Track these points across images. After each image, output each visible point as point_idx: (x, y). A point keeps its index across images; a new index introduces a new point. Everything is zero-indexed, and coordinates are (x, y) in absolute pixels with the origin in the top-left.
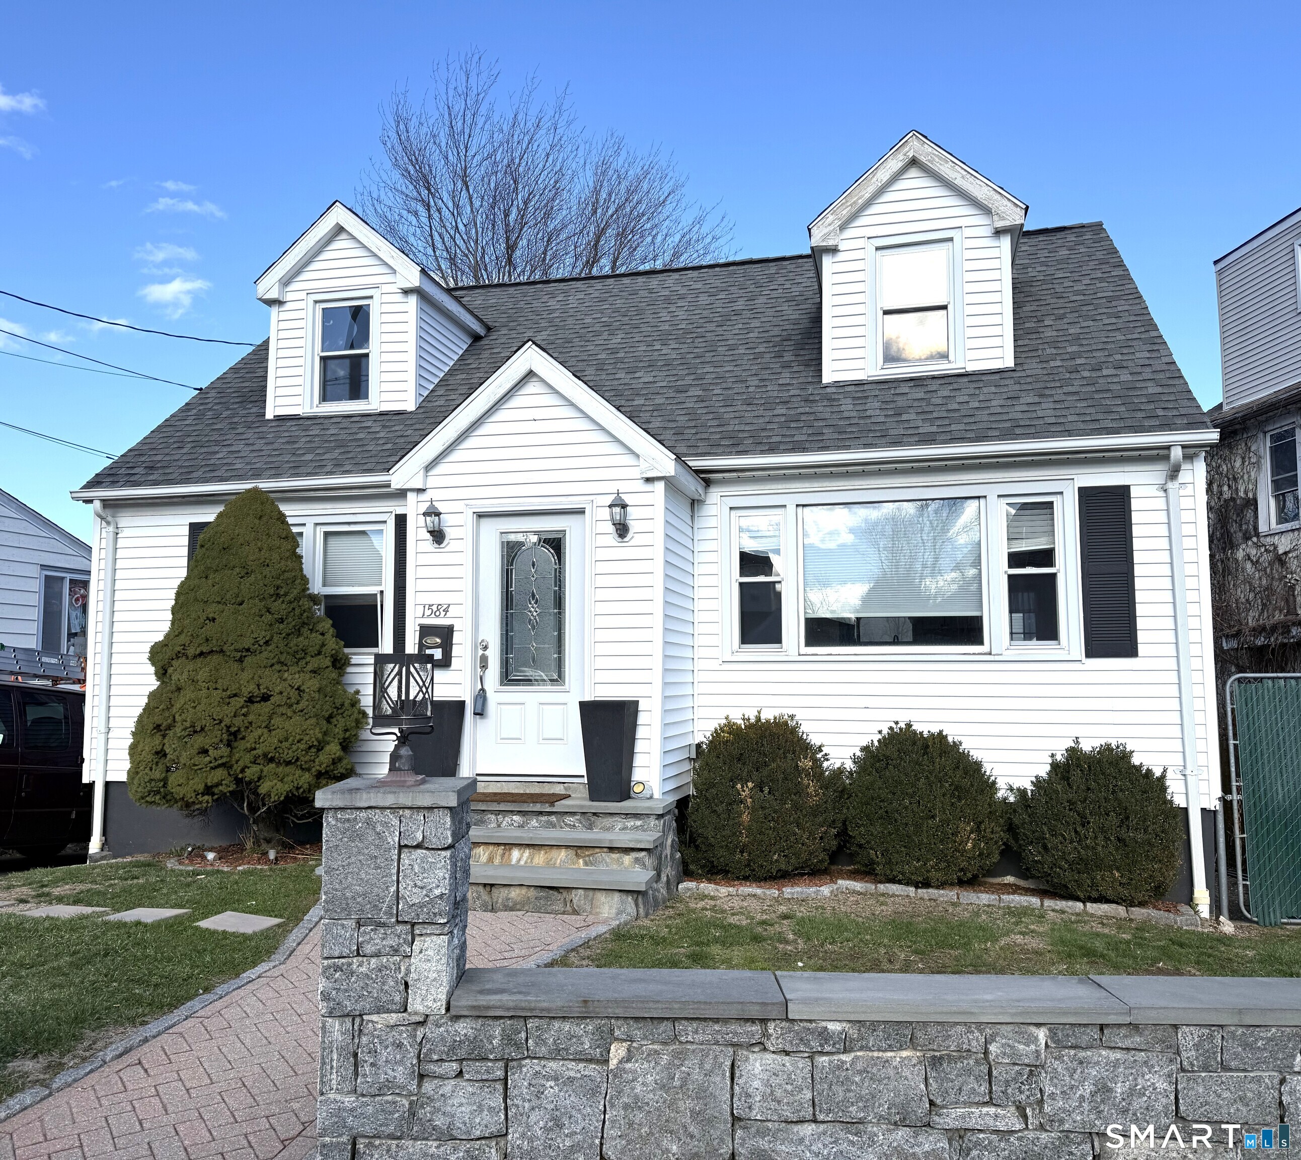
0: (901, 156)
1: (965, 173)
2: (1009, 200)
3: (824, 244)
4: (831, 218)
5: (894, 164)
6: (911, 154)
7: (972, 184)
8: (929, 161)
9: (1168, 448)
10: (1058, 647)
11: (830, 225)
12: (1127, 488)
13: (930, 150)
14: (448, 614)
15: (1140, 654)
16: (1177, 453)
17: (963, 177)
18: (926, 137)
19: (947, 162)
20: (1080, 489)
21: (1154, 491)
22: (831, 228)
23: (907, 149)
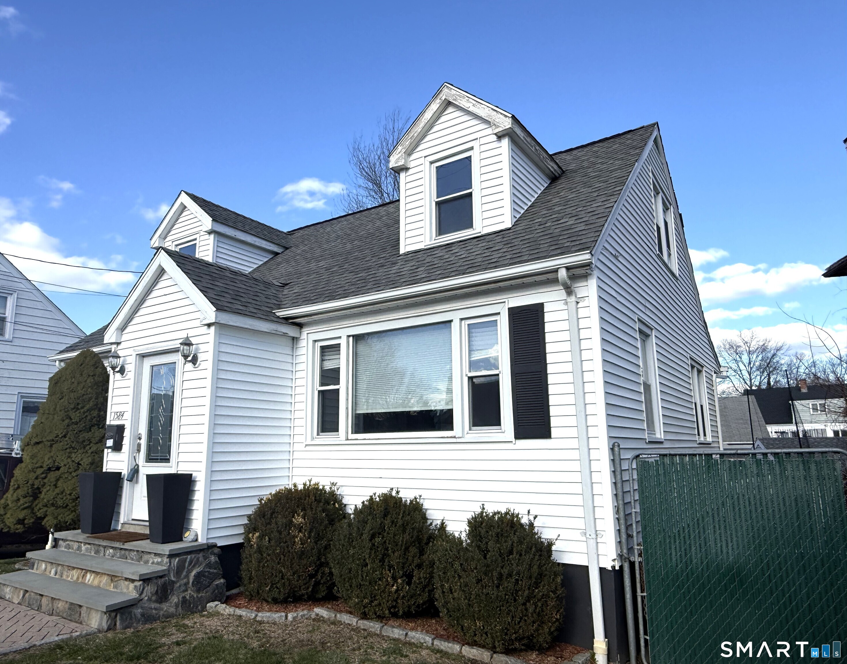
0: (438, 101)
1: (474, 102)
2: (501, 114)
3: (396, 165)
4: (400, 148)
5: (435, 107)
6: (443, 98)
7: (479, 108)
8: (454, 100)
9: (556, 271)
10: (500, 431)
11: (399, 153)
12: (541, 306)
13: (455, 92)
14: (123, 418)
15: (553, 435)
16: (563, 274)
17: (474, 105)
18: (452, 85)
19: (464, 98)
20: (510, 309)
21: (561, 306)
22: (400, 155)
23: (441, 96)
